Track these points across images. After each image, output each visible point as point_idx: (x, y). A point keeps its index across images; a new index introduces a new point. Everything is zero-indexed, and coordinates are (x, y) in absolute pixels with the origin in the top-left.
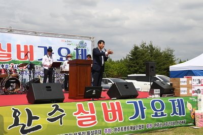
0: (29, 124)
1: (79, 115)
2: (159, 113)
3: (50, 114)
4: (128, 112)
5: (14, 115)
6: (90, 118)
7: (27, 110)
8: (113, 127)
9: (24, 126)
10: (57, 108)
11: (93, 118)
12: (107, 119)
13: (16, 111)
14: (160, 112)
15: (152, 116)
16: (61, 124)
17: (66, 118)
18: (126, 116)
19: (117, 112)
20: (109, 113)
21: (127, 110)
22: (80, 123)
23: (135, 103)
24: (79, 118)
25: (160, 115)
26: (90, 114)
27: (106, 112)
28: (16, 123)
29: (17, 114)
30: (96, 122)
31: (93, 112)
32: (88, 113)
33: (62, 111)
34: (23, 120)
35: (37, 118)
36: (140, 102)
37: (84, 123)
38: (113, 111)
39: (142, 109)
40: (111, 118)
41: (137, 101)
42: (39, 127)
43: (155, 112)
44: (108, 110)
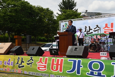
3: (28, 61)
4: (67, 67)
6: (43, 67)
7: (22, 58)
8: (55, 75)
9: (19, 65)
10: (31, 59)
12: (52, 69)
14: (97, 72)
15: (88, 74)
16: (31, 67)
17: (33, 64)
18: (65, 69)
19: (59, 66)
21: (66, 65)
23: (75, 62)
24: (38, 65)
25: (97, 74)
26: (44, 64)
27: (53, 64)
29: (19, 59)
30: (46, 69)
31: (46, 63)
32: (43, 63)
34: (20, 62)
35: (24, 62)
36: (79, 62)
37: (40, 68)
38: (57, 64)
39: (79, 66)
40: (55, 69)
42: (23, 66)
43: (90, 71)
44: (54, 63)
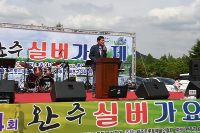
0: (48, 122)
1: (99, 115)
2: (193, 117)
3: (70, 113)
4: (155, 114)
5: (35, 113)
6: (111, 119)
7: (48, 108)
8: (136, 129)
9: (43, 123)
10: (78, 107)
11: (114, 119)
12: (129, 120)
13: (37, 108)
14: (194, 115)
15: (184, 119)
16: (80, 123)
17: (85, 118)
18: (152, 118)
19: (141, 114)
20: (132, 114)
21: (153, 112)
22: (100, 123)
23: (165, 105)
24: (98, 118)
25: (194, 118)
26: (111, 115)
27: (129, 112)
28: (36, 120)
29: (38, 111)
30: (116, 123)
31: (114, 112)
32: (109, 113)
33: (83, 110)
34: (43, 118)
35: (56, 116)
36: (171, 104)
37: (103, 123)
38: (138, 112)
39: (172, 111)
40: (134, 119)
41: (167, 102)
42: (57, 125)
43: (187, 115)
44: (132, 111)
